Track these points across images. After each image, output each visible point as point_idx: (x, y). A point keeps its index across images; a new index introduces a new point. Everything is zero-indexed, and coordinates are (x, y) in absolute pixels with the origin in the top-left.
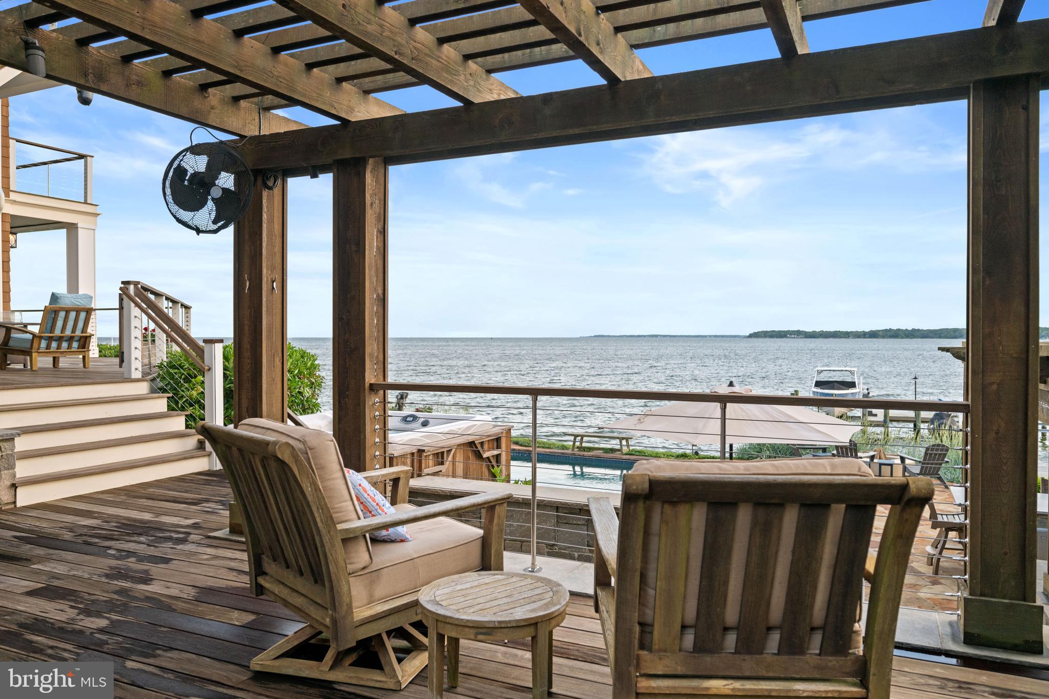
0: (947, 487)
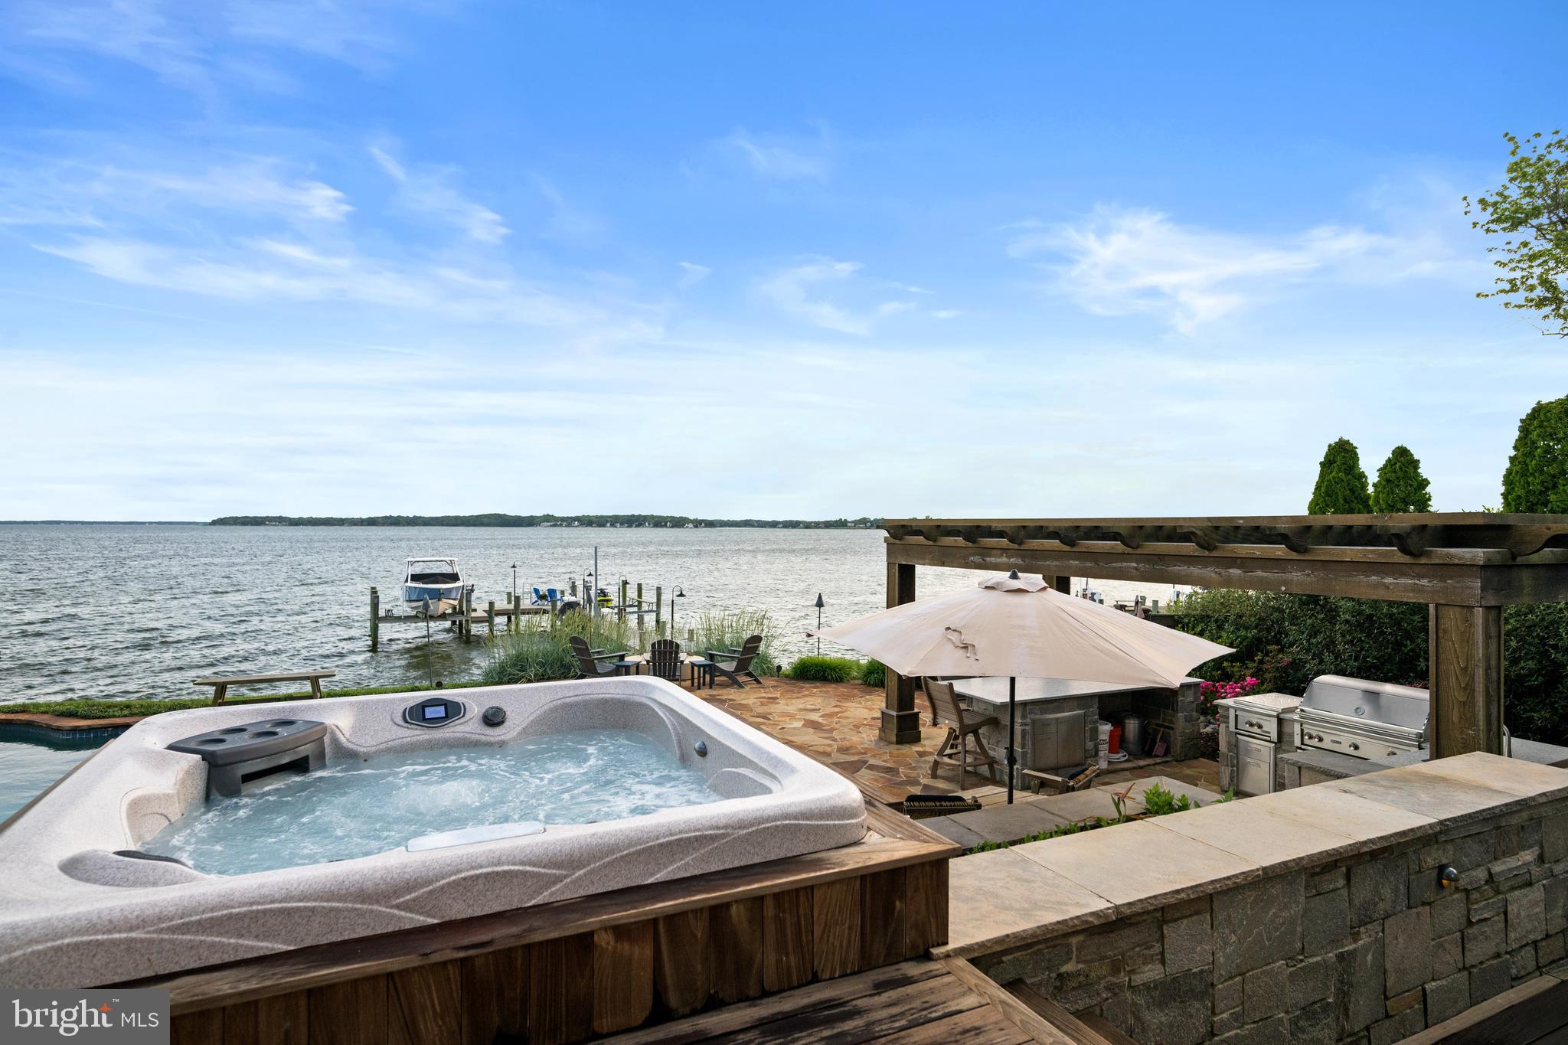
0: (758, 682)
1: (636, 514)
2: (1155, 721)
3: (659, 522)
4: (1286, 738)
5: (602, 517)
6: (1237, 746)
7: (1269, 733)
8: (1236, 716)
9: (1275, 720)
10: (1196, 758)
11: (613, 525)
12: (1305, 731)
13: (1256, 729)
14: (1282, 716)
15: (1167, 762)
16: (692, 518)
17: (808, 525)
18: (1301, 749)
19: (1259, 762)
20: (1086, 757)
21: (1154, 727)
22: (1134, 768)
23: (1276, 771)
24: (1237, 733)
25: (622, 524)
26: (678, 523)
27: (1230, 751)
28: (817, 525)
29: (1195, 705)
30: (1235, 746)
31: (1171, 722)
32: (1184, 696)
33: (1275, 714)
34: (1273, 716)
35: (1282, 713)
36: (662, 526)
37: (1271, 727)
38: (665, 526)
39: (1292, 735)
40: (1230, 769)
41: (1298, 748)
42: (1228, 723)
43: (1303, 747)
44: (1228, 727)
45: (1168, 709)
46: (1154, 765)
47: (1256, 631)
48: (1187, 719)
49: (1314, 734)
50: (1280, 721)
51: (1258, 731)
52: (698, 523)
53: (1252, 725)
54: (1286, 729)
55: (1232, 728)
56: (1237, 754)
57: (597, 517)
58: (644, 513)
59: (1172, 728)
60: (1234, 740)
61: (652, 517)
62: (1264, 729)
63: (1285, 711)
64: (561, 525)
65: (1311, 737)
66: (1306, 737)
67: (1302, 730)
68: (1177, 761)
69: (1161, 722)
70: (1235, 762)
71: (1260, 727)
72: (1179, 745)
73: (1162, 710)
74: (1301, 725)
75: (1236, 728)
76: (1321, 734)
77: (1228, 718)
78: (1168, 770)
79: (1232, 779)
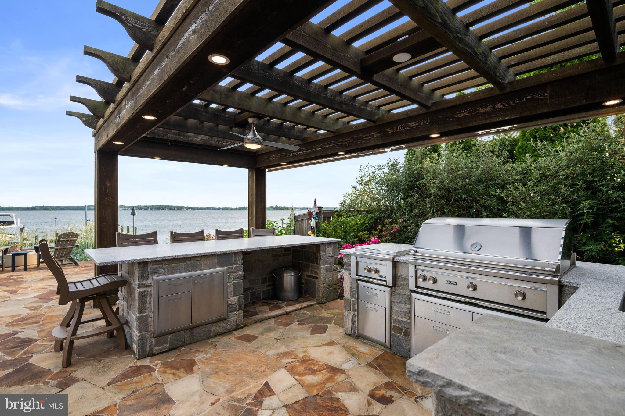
0: (77, 265)
1: (162, 205)
2: (306, 273)
3: (171, 208)
4: (400, 282)
5: (146, 206)
6: (358, 292)
7: (385, 277)
8: (357, 263)
9: (390, 264)
10: (334, 299)
11: (151, 209)
12: (419, 273)
13: (373, 275)
14: (397, 259)
15: (311, 305)
16: (185, 206)
17: (232, 209)
18: (415, 292)
19: (376, 307)
20: (228, 312)
21: (306, 277)
22: (282, 315)
23: (391, 315)
24: (358, 280)
25: (155, 209)
26: (180, 208)
27: (352, 296)
28: (236, 209)
29: (333, 259)
30: (356, 292)
31: (316, 273)
32: (325, 252)
33: (391, 257)
34: (389, 260)
35: (396, 256)
36: (172, 210)
37: (387, 271)
38: (174, 209)
39: (406, 278)
40: (352, 313)
41: (411, 291)
42: (350, 270)
43: (417, 290)
44: (350, 274)
45: (314, 263)
46: (300, 309)
47: (378, 213)
48: (327, 270)
49: (428, 275)
50: (395, 264)
51: (376, 276)
52: (188, 208)
53: (369, 270)
54: (401, 272)
55: (354, 275)
56: (358, 299)
57: (144, 206)
58: (165, 205)
59: (317, 278)
60: (355, 286)
61: (169, 206)
62: (381, 274)
63: (399, 254)
64: (128, 210)
65: (425, 279)
66: (421, 280)
67: (416, 272)
68: (319, 303)
69: (310, 274)
70: (356, 306)
71: (377, 271)
72: (321, 290)
73: (310, 264)
74: (416, 266)
75: (357, 275)
76: (435, 275)
77: (350, 265)
78: (310, 313)
79: (353, 322)
